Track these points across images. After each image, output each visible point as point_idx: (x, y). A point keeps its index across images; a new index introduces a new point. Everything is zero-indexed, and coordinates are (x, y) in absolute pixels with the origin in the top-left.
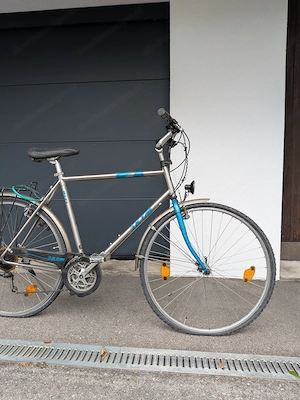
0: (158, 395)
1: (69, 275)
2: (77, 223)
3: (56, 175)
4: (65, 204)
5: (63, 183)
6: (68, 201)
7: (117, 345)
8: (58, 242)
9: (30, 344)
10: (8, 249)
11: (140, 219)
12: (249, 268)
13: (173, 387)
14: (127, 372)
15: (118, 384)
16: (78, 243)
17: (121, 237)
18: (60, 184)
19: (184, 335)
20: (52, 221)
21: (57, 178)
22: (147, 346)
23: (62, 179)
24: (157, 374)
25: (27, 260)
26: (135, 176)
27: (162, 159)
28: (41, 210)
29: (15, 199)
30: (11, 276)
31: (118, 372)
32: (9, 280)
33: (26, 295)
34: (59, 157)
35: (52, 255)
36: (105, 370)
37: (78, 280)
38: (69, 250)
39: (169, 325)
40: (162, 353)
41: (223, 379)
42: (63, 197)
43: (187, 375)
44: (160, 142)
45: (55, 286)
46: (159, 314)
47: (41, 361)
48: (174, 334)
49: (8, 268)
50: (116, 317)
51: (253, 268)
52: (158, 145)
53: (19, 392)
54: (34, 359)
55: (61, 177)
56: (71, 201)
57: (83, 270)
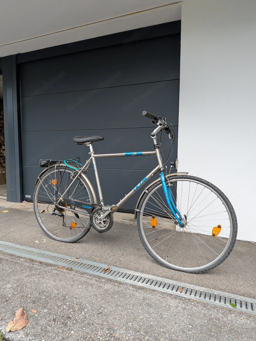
0: (128, 296)
1: (94, 218)
2: (101, 185)
3: (89, 153)
4: (94, 172)
5: (93, 159)
6: (96, 170)
7: (118, 267)
8: (90, 196)
9: (67, 257)
10: (61, 198)
11: (139, 185)
12: (217, 226)
13: (140, 295)
14: (117, 282)
15: (108, 286)
16: (101, 198)
17: (127, 196)
18: (91, 159)
19: (165, 268)
20: (86, 183)
21: (90, 155)
22: (137, 270)
23: (93, 156)
24: (134, 286)
25: (73, 207)
26: (137, 155)
27: (155, 143)
28: (80, 175)
29: (66, 168)
30: (63, 216)
31: (111, 280)
32: (62, 218)
33: (71, 228)
34: (92, 142)
35: (85, 204)
36: (104, 278)
37: (99, 222)
38: (96, 202)
39: (155, 259)
40: (144, 276)
41: (176, 297)
42: (93, 168)
43: (154, 291)
44: (155, 131)
45: (87, 225)
46: (148, 251)
47: (70, 267)
48: (158, 266)
49: (61, 210)
50: (124, 250)
51: (219, 227)
52: (152, 134)
53: (53, 279)
54: (66, 265)
55: (92, 155)
56: (98, 171)
57: (102, 215)
